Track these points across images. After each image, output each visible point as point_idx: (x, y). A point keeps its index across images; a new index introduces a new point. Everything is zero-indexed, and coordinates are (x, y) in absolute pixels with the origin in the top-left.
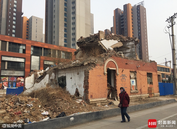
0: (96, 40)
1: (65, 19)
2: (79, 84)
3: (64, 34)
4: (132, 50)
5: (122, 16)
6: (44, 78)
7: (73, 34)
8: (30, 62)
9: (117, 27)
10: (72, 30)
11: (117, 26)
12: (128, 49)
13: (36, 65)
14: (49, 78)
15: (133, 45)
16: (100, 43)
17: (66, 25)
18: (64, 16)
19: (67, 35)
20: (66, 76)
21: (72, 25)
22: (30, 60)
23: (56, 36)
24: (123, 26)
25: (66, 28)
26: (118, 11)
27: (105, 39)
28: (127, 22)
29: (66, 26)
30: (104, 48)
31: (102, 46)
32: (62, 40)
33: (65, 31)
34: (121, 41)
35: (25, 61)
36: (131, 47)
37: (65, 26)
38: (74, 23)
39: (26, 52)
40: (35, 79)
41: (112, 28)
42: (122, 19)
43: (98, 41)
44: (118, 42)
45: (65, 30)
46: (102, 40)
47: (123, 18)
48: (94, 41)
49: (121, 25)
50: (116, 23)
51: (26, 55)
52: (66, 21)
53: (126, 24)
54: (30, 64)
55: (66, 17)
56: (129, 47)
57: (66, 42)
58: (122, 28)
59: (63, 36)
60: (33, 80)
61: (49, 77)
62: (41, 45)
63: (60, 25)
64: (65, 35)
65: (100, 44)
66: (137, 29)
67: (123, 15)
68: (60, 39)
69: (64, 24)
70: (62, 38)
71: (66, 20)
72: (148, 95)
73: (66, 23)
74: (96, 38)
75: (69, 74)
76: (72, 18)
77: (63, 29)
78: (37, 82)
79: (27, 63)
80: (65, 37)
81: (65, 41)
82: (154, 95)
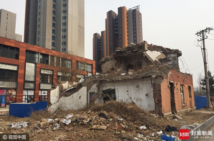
0: (140, 50)
1: (53, 18)
2: (136, 97)
3: (52, 36)
4: (174, 62)
5: (116, 20)
6: (78, 90)
7: (63, 37)
8: (24, 71)
9: (111, 32)
10: (63, 32)
11: (110, 30)
12: (170, 61)
13: (30, 74)
14: (88, 92)
15: (175, 57)
16: (145, 53)
17: (55, 25)
18: (52, 14)
19: (55, 37)
20: (115, 89)
21: (63, 25)
22: (24, 68)
23: (41, 38)
24: (117, 31)
25: (54, 28)
26: (112, 14)
27: (149, 50)
28: (122, 27)
29: (55, 27)
30: (150, 59)
31: (148, 57)
32: (50, 43)
33: (53, 33)
34: (163, 53)
35: (18, 68)
36: (172, 59)
37: (53, 26)
38: (65, 24)
39: (20, 58)
40: (61, 92)
41: (102, 32)
42: (116, 24)
43: (143, 52)
44: (161, 54)
45: (54, 31)
46: (146, 51)
47: (118, 22)
48: (138, 51)
49: (115, 29)
50: (110, 27)
51: (20, 61)
52: (55, 21)
53: (120, 29)
54: (24, 73)
55: (54, 16)
56: (170, 59)
57: (54, 46)
58: (115, 33)
59: (51, 39)
60: (58, 93)
61: (87, 90)
62: (37, 50)
63: (47, 24)
64: (53, 38)
65: (146, 55)
66: (133, 35)
67: (118, 19)
68: (46, 42)
69: (52, 24)
70: (49, 41)
71: (55, 19)
72: (190, 109)
73: (54, 22)
74: (140, 48)
75: (120, 86)
76: (63, 17)
77: (50, 29)
78: (66, 95)
79: (21, 72)
80: (52, 39)
81: (53, 44)
82: (193, 109)
